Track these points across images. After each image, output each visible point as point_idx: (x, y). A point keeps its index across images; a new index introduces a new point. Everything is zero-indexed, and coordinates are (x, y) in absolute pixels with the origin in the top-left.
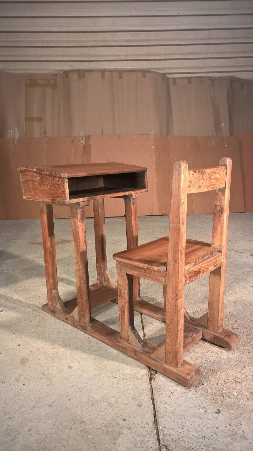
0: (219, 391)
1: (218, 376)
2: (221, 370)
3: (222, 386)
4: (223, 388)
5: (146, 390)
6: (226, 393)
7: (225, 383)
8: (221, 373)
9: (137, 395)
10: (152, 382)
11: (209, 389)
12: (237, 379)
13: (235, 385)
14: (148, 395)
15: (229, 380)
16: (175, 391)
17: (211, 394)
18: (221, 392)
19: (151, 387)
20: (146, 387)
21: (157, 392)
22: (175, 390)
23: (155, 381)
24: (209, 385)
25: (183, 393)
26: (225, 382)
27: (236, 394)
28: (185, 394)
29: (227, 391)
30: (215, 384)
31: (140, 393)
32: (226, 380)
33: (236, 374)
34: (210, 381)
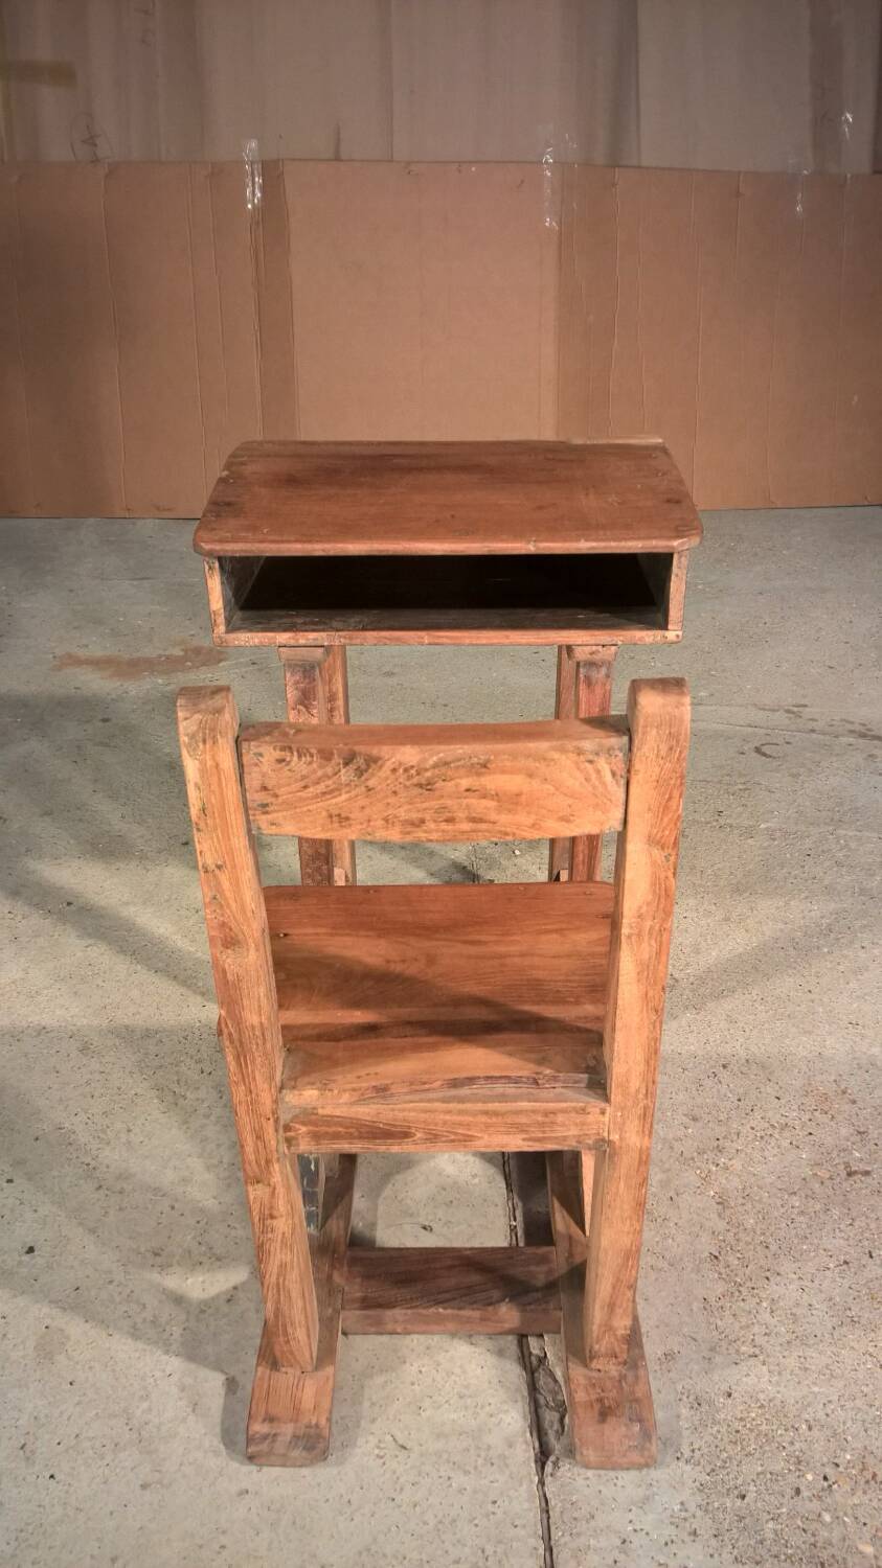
0: (804, 1530)
1: (797, 1445)
2: (809, 1409)
3: (815, 1505)
4: (820, 1515)
5: (524, 1526)
6: (831, 1544)
7: (826, 1484)
8: (810, 1428)
9: (489, 1550)
10: (548, 1480)
11: (767, 1522)
12: (870, 1460)
13: (865, 1499)
14: (531, 1555)
15: (841, 1469)
16: (635, 1531)
17: (775, 1550)
18: (814, 1535)
19: (544, 1504)
20: (526, 1506)
21: (567, 1538)
22: (638, 1528)
23: (559, 1474)
24: (767, 1498)
25: (666, 1544)
26: (825, 1478)
27: (869, 1550)
28: (673, 1548)
29: (836, 1536)
30: (790, 1492)
31: (500, 1542)
32: (829, 1471)
33: (866, 1431)
34: (769, 1476)
